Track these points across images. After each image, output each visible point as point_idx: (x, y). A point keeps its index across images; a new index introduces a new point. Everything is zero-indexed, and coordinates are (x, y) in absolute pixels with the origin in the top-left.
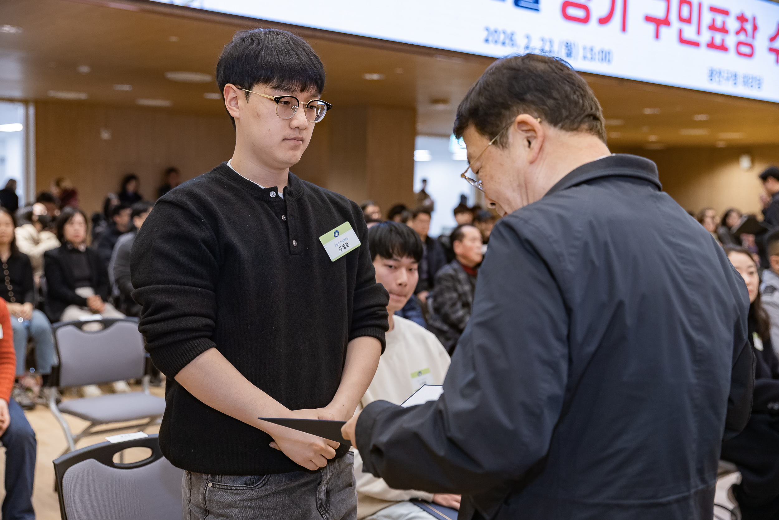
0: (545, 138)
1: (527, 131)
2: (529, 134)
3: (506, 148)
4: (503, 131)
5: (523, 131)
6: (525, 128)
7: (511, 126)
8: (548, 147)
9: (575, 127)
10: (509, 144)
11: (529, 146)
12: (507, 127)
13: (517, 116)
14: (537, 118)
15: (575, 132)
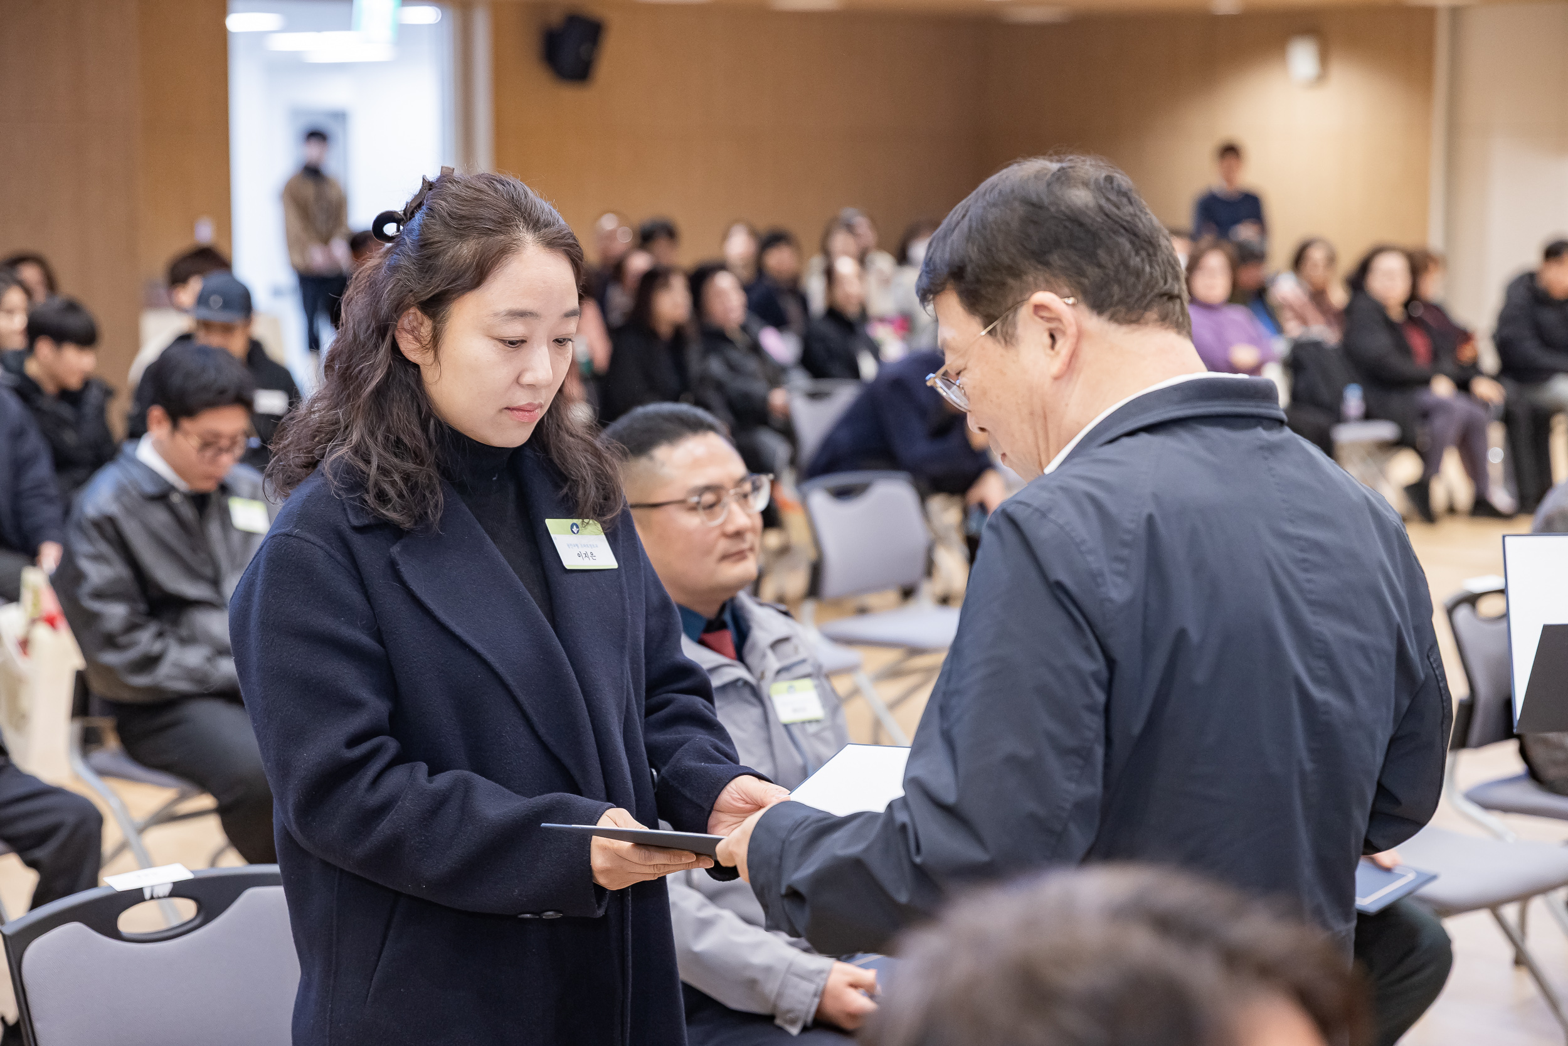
3: (1013, 344)
4: (1007, 312)
7: (1021, 306)
9: (1134, 317)
10: (1017, 340)
11: (1053, 346)
12: (1015, 307)
13: (1033, 292)
14: (1069, 297)
15: (1134, 326)
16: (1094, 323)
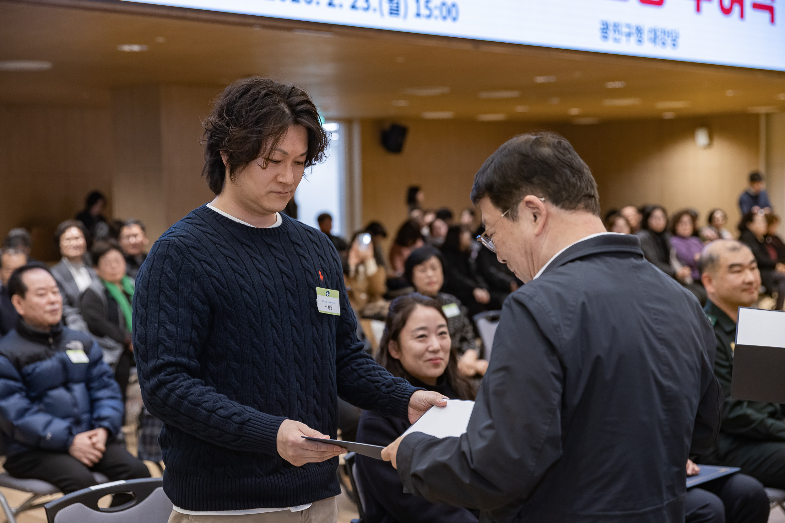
0: (548, 215)
1: (533, 208)
2: (535, 211)
3: (516, 220)
4: (513, 206)
5: (530, 207)
6: (531, 206)
7: (520, 202)
8: (551, 223)
9: (573, 206)
10: (518, 218)
11: (535, 220)
12: (517, 203)
13: (525, 196)
14: (542, 198)
15: (573, 211)
16: (554, 209)
